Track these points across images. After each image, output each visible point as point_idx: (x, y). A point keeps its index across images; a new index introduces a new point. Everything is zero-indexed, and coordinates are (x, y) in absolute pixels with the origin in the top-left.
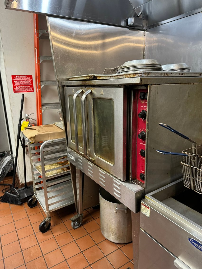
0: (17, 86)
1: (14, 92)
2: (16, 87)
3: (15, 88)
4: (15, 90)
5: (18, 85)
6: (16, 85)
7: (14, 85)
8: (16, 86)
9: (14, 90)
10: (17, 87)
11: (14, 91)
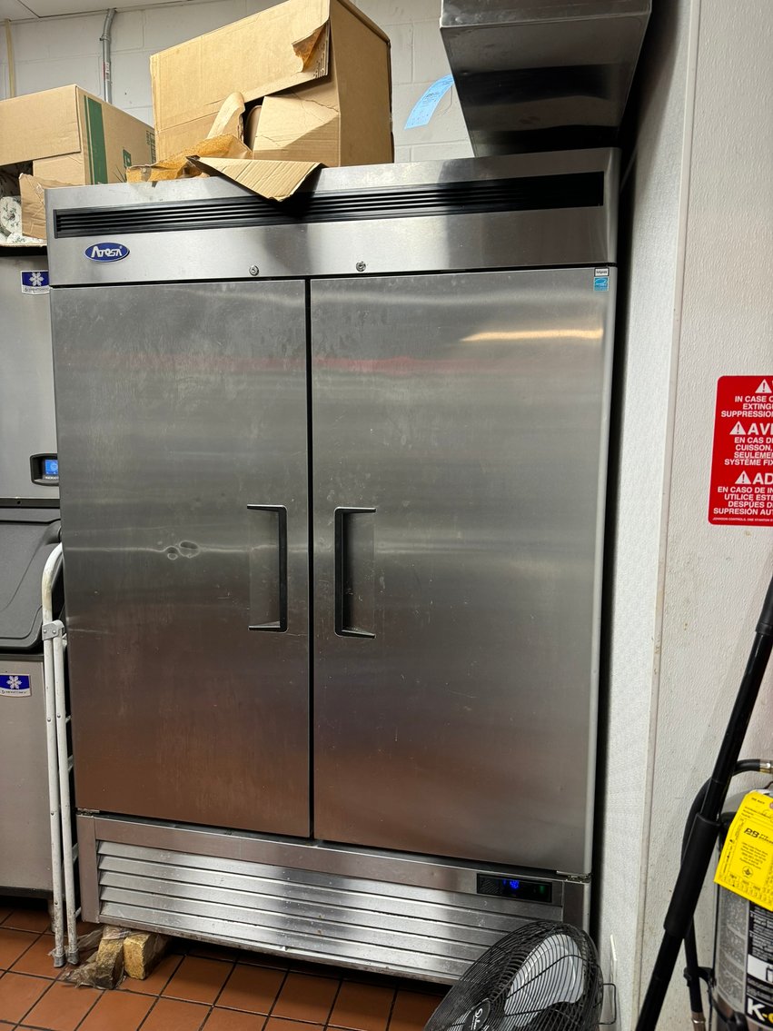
0: (752, 472)
1: (713, 519)
2: (739, 481)
3: (730, 482)
4: (725, 504)
5: (757, 463)
6: (739, 458)
7: (727, 462)
8: (738, 470)
9: (716, 500)
10: (743, 479)
11: (716, 511)
